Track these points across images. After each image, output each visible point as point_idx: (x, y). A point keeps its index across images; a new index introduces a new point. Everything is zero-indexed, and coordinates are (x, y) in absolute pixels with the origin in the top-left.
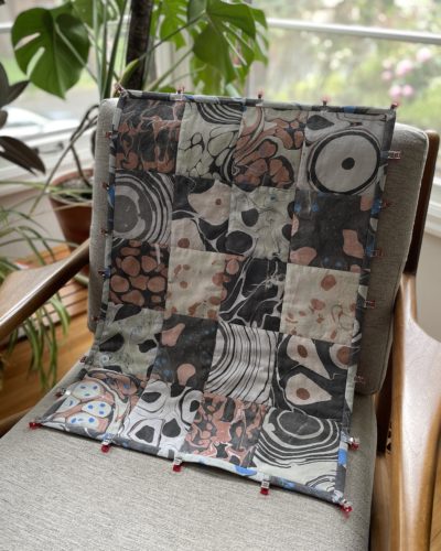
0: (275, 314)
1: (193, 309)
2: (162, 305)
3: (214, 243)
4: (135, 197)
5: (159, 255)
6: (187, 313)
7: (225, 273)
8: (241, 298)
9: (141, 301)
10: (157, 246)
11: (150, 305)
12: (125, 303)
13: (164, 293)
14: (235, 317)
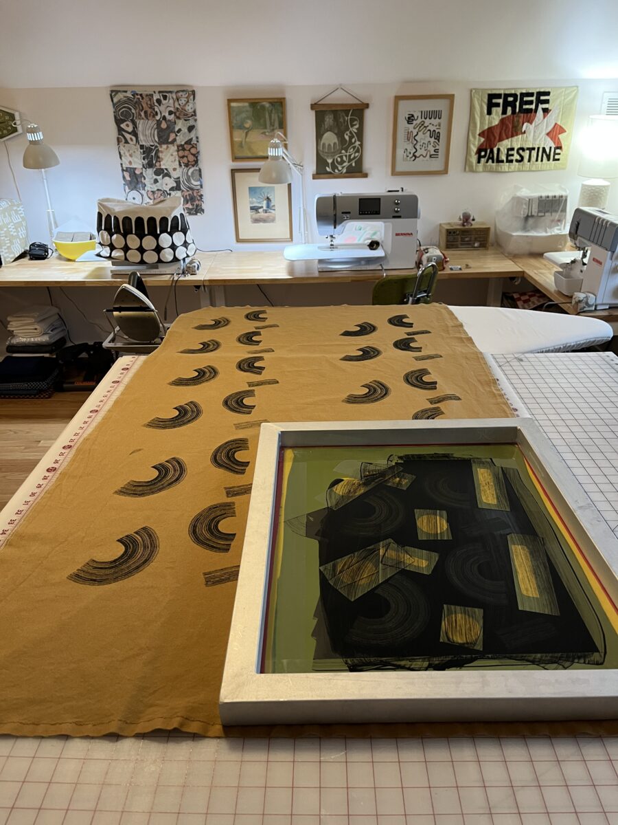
0: (142, 151)
1: (168, 147)
2: (178, 147)
3: (166, 171)
4: (193, 181)
5: (182, 164)
6: (169, 145)
7: (160, 162)
8: (153, 154)
9: (185, 146)
10: (183, 167)
11: (181, 145)
12: (190, 144)
13: (178, 151)
14: (153, 148)
